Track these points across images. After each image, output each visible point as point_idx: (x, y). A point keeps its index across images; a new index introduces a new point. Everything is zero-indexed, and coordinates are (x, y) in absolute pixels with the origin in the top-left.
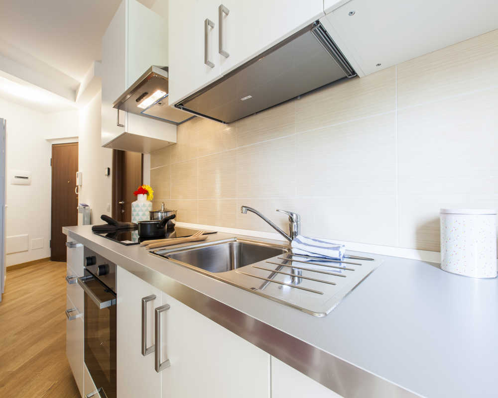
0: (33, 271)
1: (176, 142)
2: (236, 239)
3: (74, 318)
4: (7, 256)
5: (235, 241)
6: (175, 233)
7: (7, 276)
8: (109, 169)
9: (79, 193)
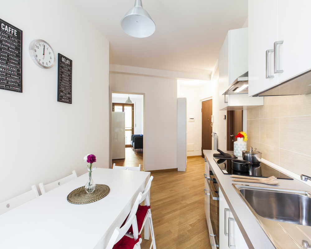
0: (194, 161)
1: (263, 105)
2: (307, 193)
3: (206, 194)
4: (187, 152)
5: (306, 195)
6: (261, 167)
7: (187, 160)
8: (225, 116)
9: (213, 126)
